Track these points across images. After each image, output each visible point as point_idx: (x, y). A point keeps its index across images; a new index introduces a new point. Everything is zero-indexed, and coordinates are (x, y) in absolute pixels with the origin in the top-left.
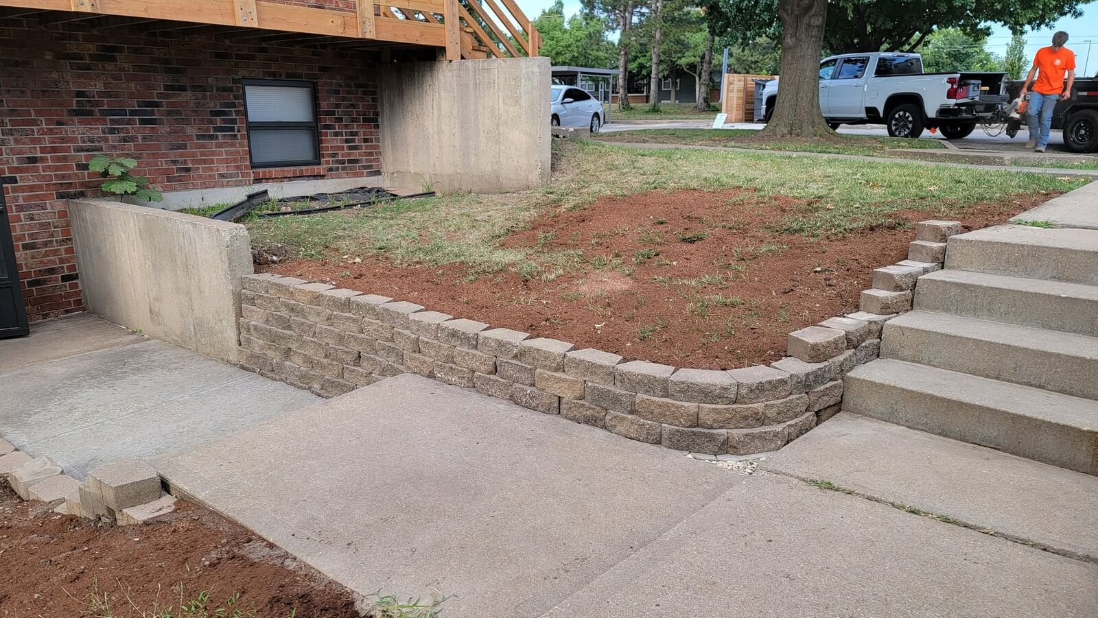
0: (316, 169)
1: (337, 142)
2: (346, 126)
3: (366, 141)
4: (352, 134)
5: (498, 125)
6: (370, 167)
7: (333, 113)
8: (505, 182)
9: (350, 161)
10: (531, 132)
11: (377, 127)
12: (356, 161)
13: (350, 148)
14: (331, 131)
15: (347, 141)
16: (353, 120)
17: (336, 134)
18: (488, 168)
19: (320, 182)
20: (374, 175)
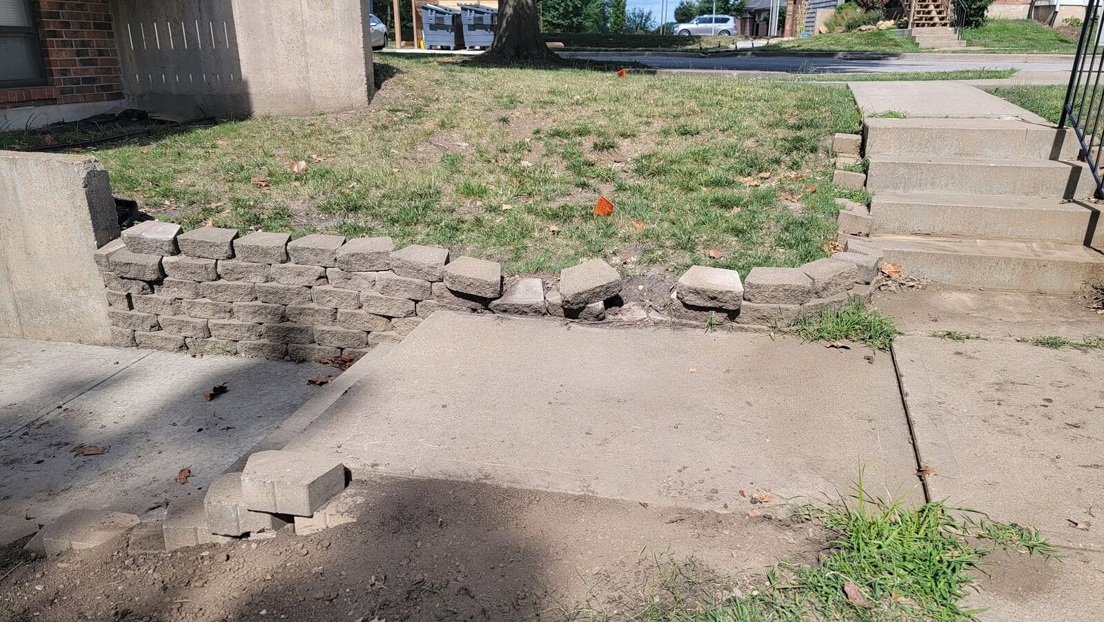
0: (46, 91)
1: (66, 54)
2: (75, 32)
3: (101, 53)
4: (83, 44)
5: (303, 33)
6: (110, 87)
7: (57, 16)
8: (318, 101)
9: (86, 80)
10: (350, 42)
11: (111, 35)
12: (93, 80)
13: (83, 62)
14: (56, 39)
15: (78, 53)
16: (83, 26)
17: (64, 44)
18: (293, 86)
19: (52, 108)
20: (116, 99)
